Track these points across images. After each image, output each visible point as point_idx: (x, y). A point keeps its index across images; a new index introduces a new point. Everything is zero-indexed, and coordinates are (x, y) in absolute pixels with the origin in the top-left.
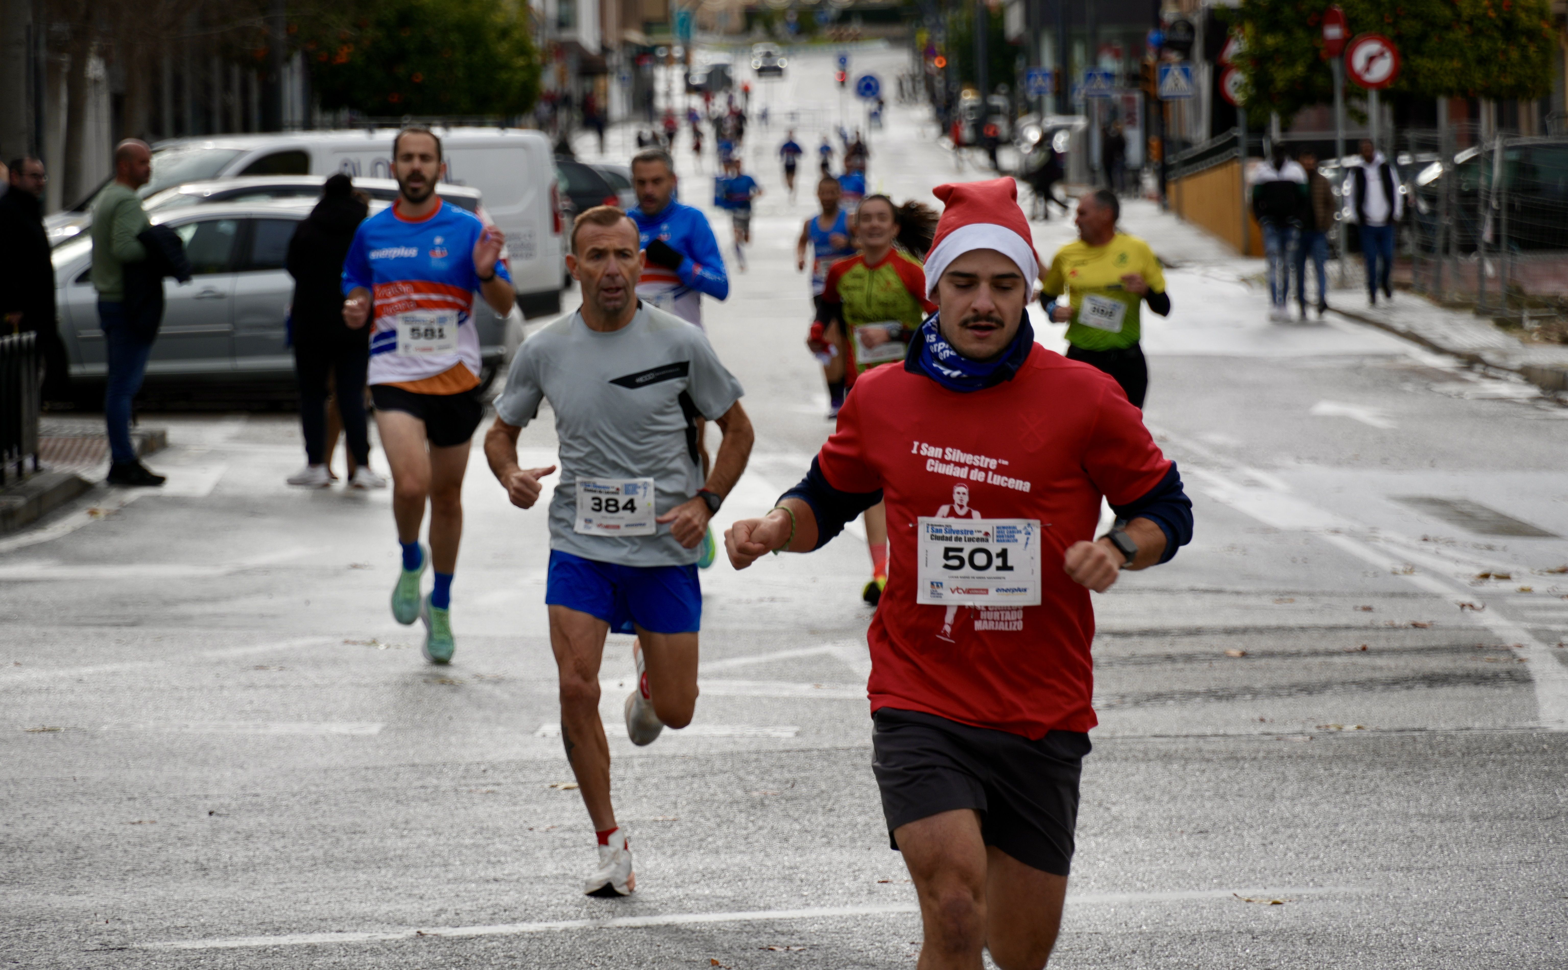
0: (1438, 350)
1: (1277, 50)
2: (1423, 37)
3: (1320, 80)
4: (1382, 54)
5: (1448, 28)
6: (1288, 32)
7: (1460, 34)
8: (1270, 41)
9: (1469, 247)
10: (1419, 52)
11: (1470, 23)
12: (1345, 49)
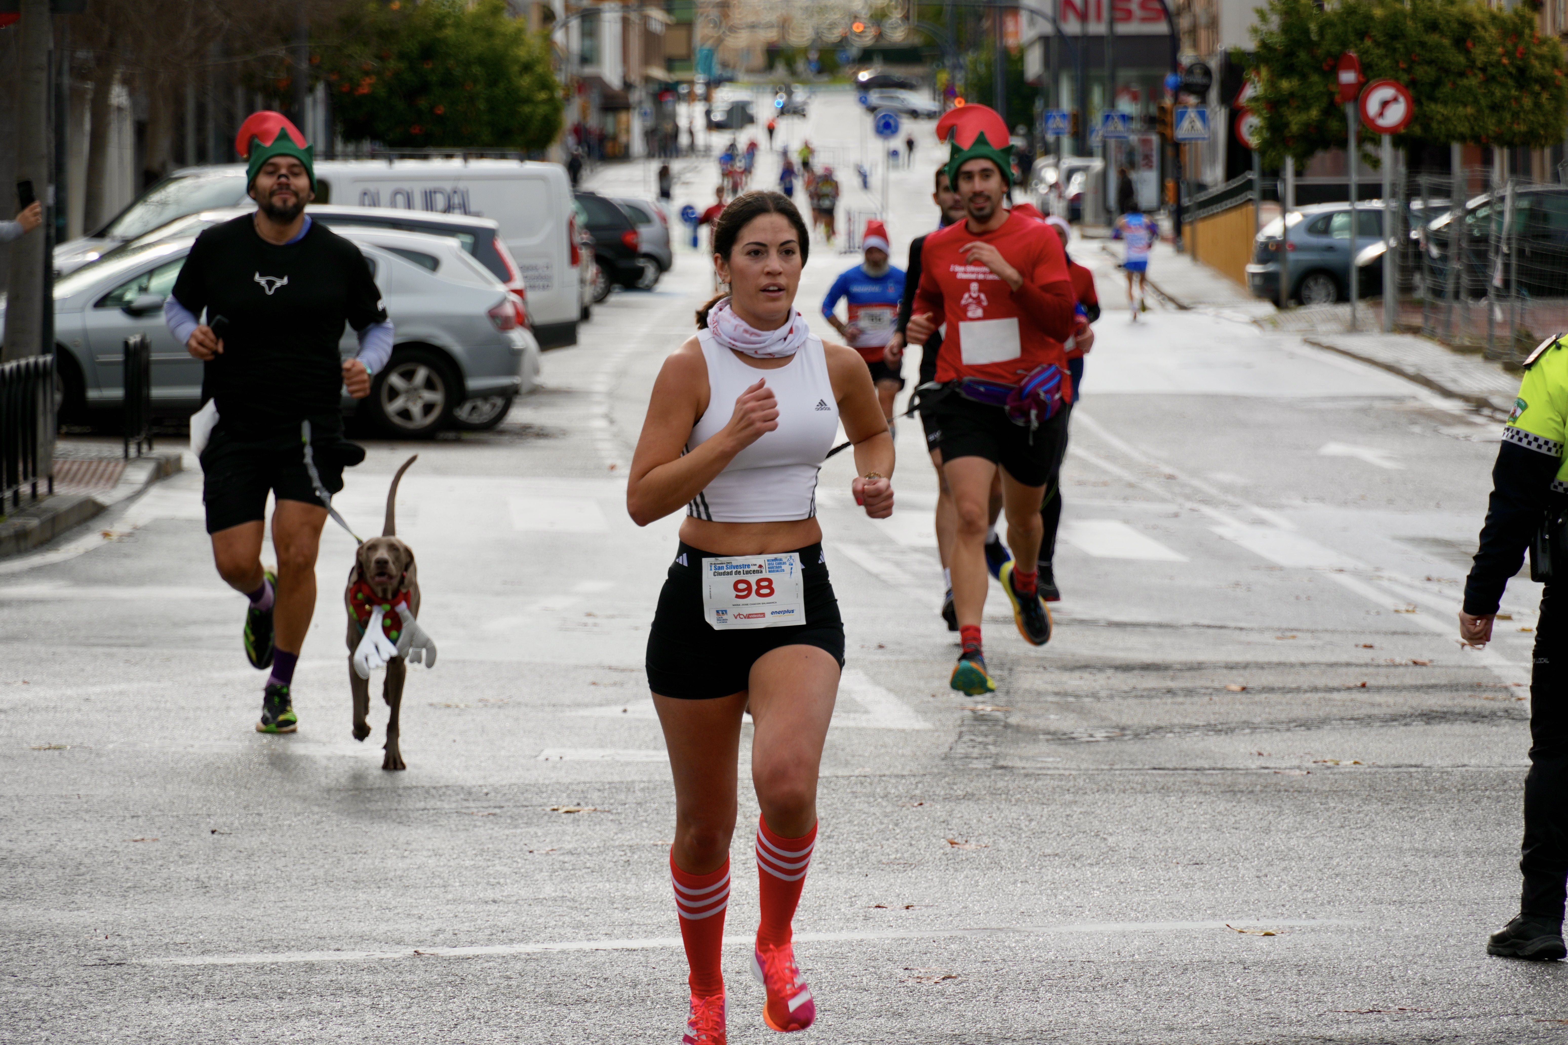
0: (1447, 394)
1: (1292, 95)
2: (1437, 84)
3: (1334, 125)
4: (1395, 99)
5: (1462, 74)
6: (1304, 77)
7: (1473, 81)
8: (1285, 85)
9: (1479, 293)
10: (1432, 98)
11: (1484, 70)
12: (1359, 93)
